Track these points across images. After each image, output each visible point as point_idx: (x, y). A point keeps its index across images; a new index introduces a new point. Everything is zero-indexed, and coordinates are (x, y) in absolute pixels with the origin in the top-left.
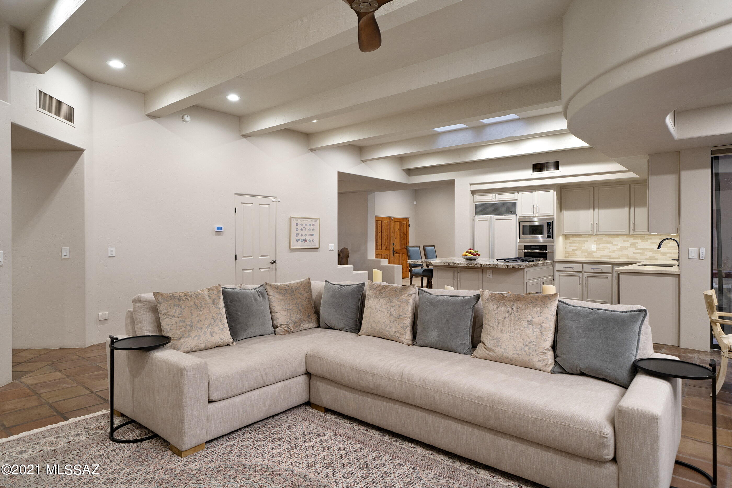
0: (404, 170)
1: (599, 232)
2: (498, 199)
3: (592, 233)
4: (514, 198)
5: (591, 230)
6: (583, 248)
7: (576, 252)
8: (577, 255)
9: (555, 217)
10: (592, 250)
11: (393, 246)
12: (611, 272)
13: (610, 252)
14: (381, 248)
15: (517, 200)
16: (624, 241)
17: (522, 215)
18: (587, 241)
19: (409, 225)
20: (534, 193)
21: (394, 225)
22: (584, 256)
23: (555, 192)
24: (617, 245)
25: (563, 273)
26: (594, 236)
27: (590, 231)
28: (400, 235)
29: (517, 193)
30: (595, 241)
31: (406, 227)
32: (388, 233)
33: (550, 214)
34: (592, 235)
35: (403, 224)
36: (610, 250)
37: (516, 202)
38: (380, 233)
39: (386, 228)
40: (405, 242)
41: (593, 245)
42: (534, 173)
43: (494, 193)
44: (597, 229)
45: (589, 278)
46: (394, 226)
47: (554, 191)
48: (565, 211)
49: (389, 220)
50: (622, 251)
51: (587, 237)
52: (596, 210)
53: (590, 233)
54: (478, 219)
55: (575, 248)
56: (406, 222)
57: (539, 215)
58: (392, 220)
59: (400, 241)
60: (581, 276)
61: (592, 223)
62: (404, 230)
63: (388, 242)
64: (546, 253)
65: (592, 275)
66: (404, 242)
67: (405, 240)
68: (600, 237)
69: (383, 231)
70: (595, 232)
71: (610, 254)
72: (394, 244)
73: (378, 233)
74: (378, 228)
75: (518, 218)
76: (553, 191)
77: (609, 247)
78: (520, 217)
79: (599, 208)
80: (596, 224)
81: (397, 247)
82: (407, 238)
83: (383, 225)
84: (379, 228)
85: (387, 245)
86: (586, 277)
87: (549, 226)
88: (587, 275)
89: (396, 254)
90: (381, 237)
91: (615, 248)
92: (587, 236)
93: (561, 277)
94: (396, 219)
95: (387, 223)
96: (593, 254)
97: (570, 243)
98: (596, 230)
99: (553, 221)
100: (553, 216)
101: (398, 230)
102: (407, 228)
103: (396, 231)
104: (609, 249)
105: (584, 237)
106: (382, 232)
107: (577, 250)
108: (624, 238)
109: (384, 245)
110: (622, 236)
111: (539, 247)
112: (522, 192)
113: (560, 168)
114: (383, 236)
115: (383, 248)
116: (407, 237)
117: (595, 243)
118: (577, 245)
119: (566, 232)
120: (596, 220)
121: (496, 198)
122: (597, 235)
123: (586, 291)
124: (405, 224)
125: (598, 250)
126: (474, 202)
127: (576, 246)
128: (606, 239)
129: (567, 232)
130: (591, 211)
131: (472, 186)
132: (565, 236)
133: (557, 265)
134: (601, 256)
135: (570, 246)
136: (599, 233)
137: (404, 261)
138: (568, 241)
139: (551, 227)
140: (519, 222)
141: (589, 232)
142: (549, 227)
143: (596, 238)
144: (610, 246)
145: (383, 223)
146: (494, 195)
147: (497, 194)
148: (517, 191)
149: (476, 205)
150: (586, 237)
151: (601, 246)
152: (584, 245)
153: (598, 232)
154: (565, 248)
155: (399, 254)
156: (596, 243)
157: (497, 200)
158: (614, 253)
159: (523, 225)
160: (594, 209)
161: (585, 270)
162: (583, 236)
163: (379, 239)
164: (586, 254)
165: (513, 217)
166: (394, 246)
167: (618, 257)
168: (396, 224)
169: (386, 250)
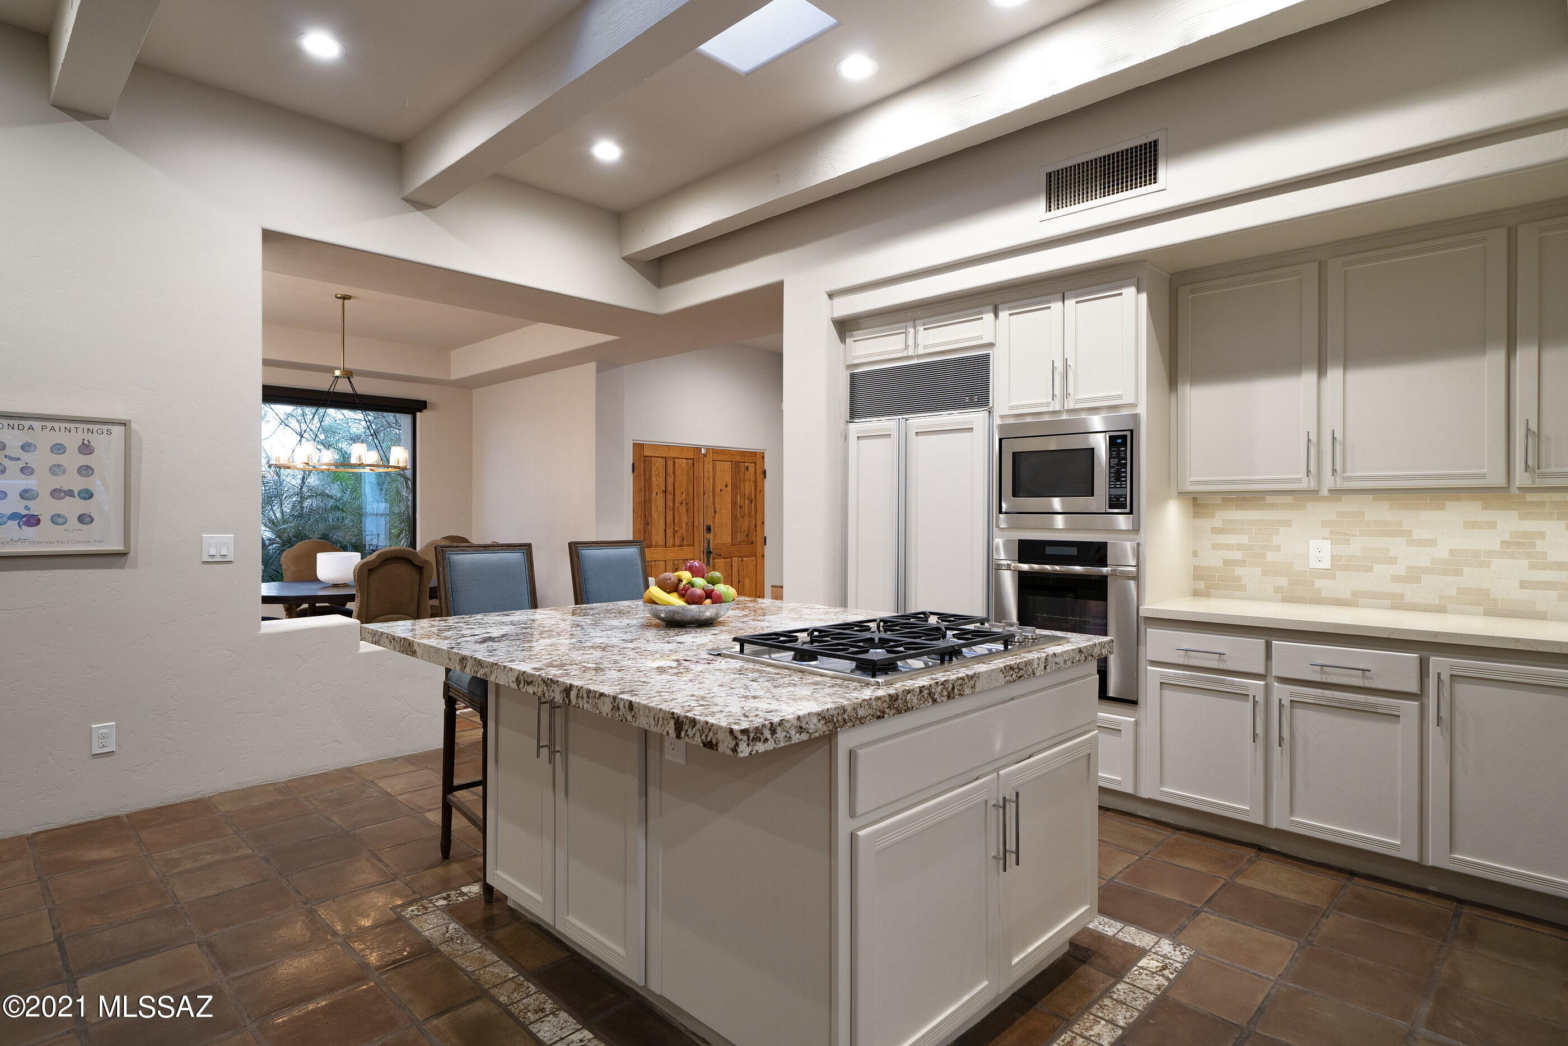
0: (632, 261)
1: (1350, 479)
2: (925, 347)
3: (1313, 486)
4: (981, 337)
5: (1308, 472)
6: (1271, 556)
7: (1239, 571)
8: (1243, 588)
9: (1142, 410)
10: (1313, 564)
11: (707, 536)
12: (1414, 687)
13: (1396, 579)
14: (661, 542)
15: (991, 345)
16: (1469, 525)
17: (1011, 408)
18: (1288, 523)
19: (764, 473)
20: (1056, 306)
21: (711, 470)
22: (1278, 589)
23: (1144, 296)
24: (1432, 543)
25: (1176, 676)
26: (1324, 499)
27: (1303, 475)
28: (734, 503)
29: (991, 315)
30: (1324, 524)
31: (753, 478)
32: (688, 495)
33: (1120, 397)
34: (1312, 494)
35: (743, 469)
36: (1400, 569)
37: (988, 355)
38: (661, 495)
39: (682, 479)
40: (749, 523)
41: (1314, 544)
42: (1055, 213)
43: (911, 323)
44: (1338, 467)
45: (1300, 712)
46: (711, 473)
47: (1139, 291)
48: (1188, 387)
49: (695, 456)
50: (1457, 573)
51: (1291, 507)
52: (1334, 375)
53: (1304, 485)
54: (858, 432)
55: (1237, 555)
56: (755, 463)
57: (1078, 406)
58: (705, 455)
59: (734, 518)
60: (1260, 698)
61: (1313, 437)
62: (748, 488)
63: (690, 524)
64: (1103, 580)
65: (1316, 697)
66: (745, 524)
67: (750, 516)
68: (1350, 505)
69: (670, 488)
70: (1329, 482)
71: (1398, 588)
72: (709, 529)
73: (650, 493)
74: (650, 478)
75: (998, 421)
76: (1133, 290)
77: (1391, 554)
78: (1002, 417)
79: (1349, 361)
80: (1334, 439)
81: (723, 536)
82: (756, 512)
83: (670, 470)
84: (654, 479)
85: (683, 531)
86: (1286, 703)
87: (1118, 452)
88: (1292, 694)
89: (716, 560)
90: (661, 509)
91: (1422, 558)
92: (1289, 499)
93: (1168, 693)
94: (718, 453)
95: (684, 465)
96: (1319, 583)
97: (1215, 531)
98: (1334, 471)
99: (1132, 431)
100: (1134, 405)
101: (726, 486)
102: (756, 482)
103: (718, 489)
104: (1393, 561)
105: (1273, 506)
106: (665, 492)
107: (1242, 563)
108: (1472, 510)
109: (675, 532)
110: (1459, 499)
111: (1073, 551)
112: (1010, 309)
113: (1162, 173)
114: (670, 504)
115: (670, 542)
116: (759, 508)
117: (1326, 532)
118: (1243, 539)
119: (1193, 483)
120: (1332, 421)
121: (916, 345)
122: (1336, 493)
123: (1287, 774)
124: (751, 466)
125: (1340, 565)
126: (849, 367)
127: (1240, 547)
128: (1379, 512)
129: (1199, 483)
130: (1309, 379)
131: (837, 301)
132: (1195, 499)
133: (1153, 635)
134: (1355, 593)
135: (1216, 547)
136: (1347, 485)
137: (747, 580)
138: (1206, 524)
139: (1126, 459)
140: (1000, 440)
141: (1299, 480)
142: (1118, 456)
143: (1328, 511)
144: (1397, 546)
145: (670, 463)
146: (912, 330)
147: (921, 329)
148: (991, 307)
149: (853, 376)
150: (1284, 507)
151: (1356, 546)
152: (1276, 540)
153: (1344, 479)
154: (1195, 554)
155: (729, 560)
156: (1331, 532)
157: (921, 351)
158: (1418, 580)
159: (1014, 454)
160: (1322, 372)
161: (1277, 670)
162: (1270, 499)
163: (655, 515)
164: (1283, 582)
165: (976, 417)
166: (710, 536)
167: (1436, 602)
168: (718, 468)
169: (680, 546)
